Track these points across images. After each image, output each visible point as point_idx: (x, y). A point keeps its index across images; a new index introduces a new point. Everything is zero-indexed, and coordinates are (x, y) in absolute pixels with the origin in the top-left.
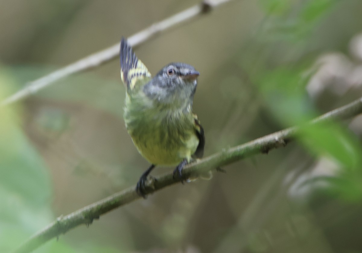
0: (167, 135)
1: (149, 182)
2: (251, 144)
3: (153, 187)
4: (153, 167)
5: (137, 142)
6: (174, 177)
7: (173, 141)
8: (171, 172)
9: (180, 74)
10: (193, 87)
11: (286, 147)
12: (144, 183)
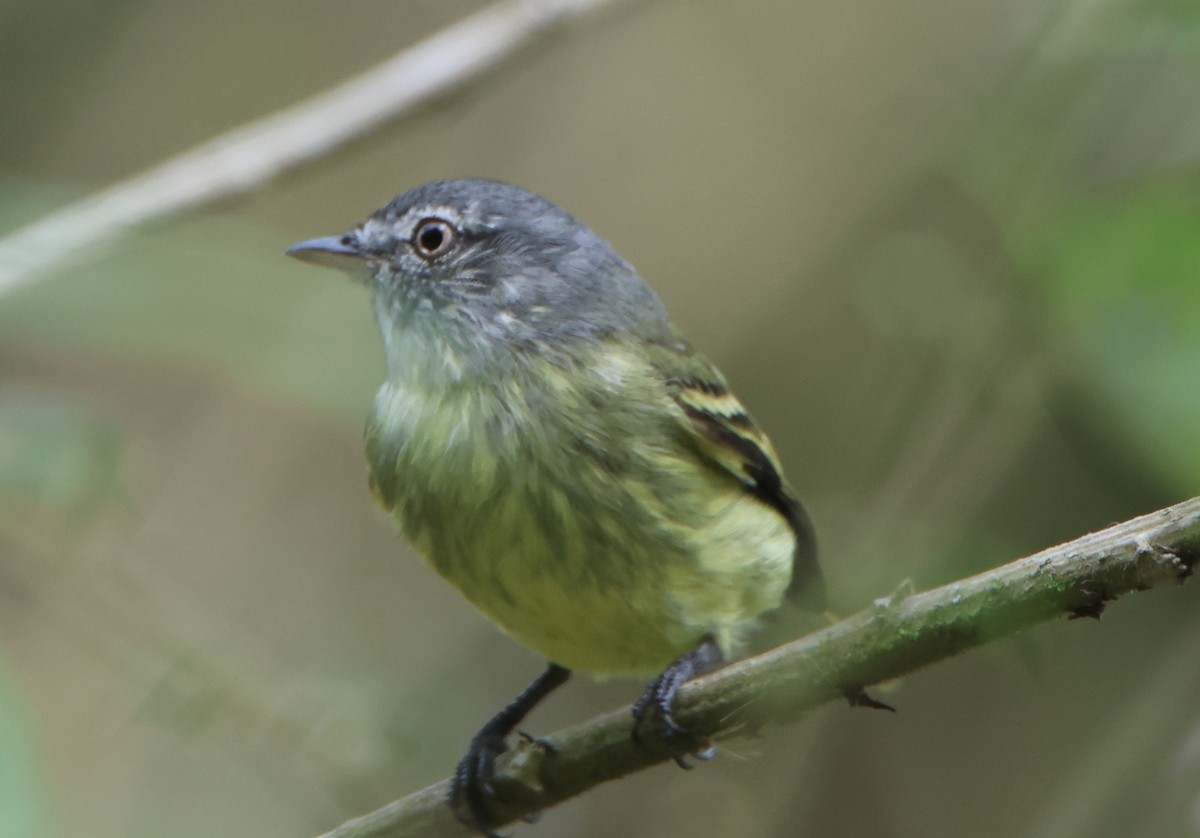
1: (516, 761)
2: (1018, 571)
3: (537, 788)
6: (636, 738)
8: (624, 712)
11: (1188, 579)
12: (490, 767)
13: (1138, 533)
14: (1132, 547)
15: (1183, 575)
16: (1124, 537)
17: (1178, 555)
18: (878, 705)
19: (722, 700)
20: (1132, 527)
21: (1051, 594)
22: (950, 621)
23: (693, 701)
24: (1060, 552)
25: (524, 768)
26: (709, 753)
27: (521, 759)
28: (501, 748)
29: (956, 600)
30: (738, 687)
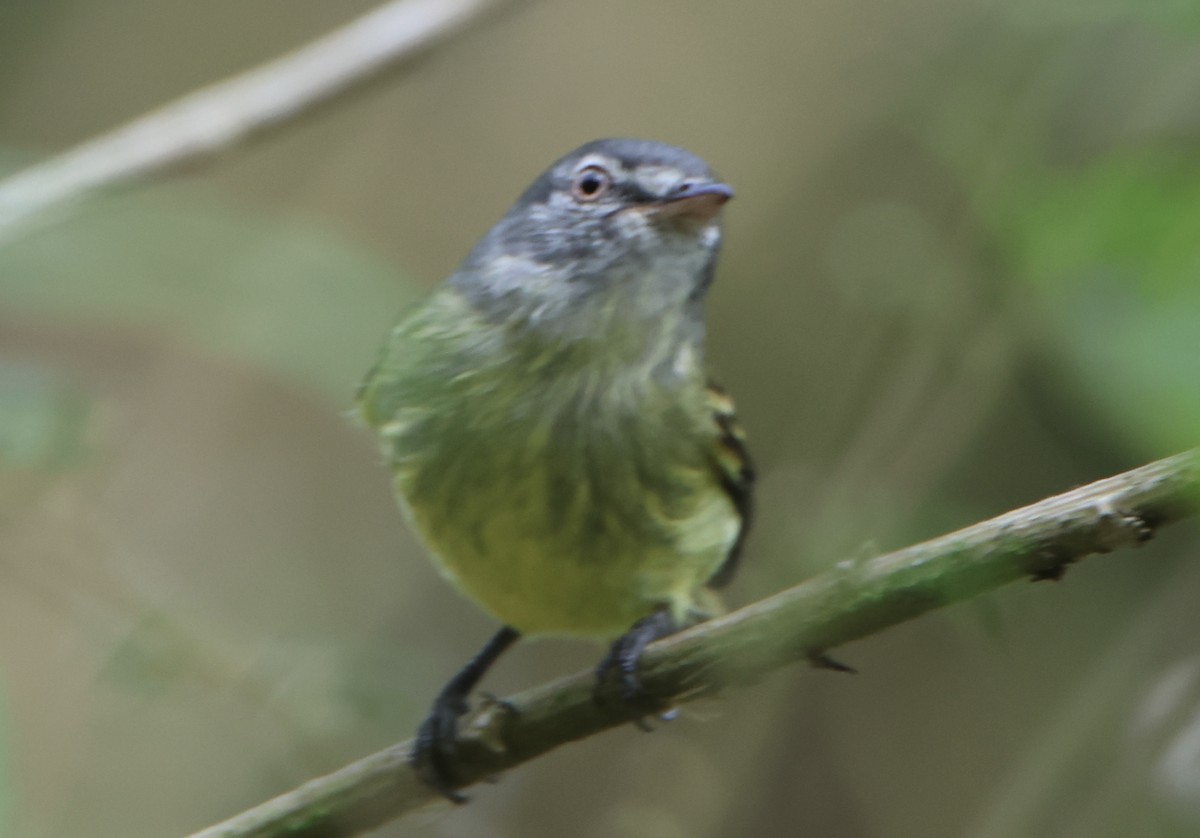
0: (583, 493)
1: (478, 722)
2: (980, 533)
3: (498, 748)
4: (506, 638)
5: (437, 529)
6: (598, 699)
7: (612, 522)
8: (584, 672)
9: (636, 196)
10: (699, 258)
11: (1150, 543)
12: (452, 728)
13: (1099, 497)
14: (1093, 510)
15: (1145, 538)
16: (1084, 501)
17: (1141, 517)
18: (840, 668)
19: (683, 662)
20: (1092, 492)
21: (1012, 557)
22: (911, 582)
23: (656, 662)
24: (1023, 515)
25: (487, 729)
26: (670, 714)
27: (484, 719)
28: (462, 709)
29: (917, 562)
30: (698, 648)
